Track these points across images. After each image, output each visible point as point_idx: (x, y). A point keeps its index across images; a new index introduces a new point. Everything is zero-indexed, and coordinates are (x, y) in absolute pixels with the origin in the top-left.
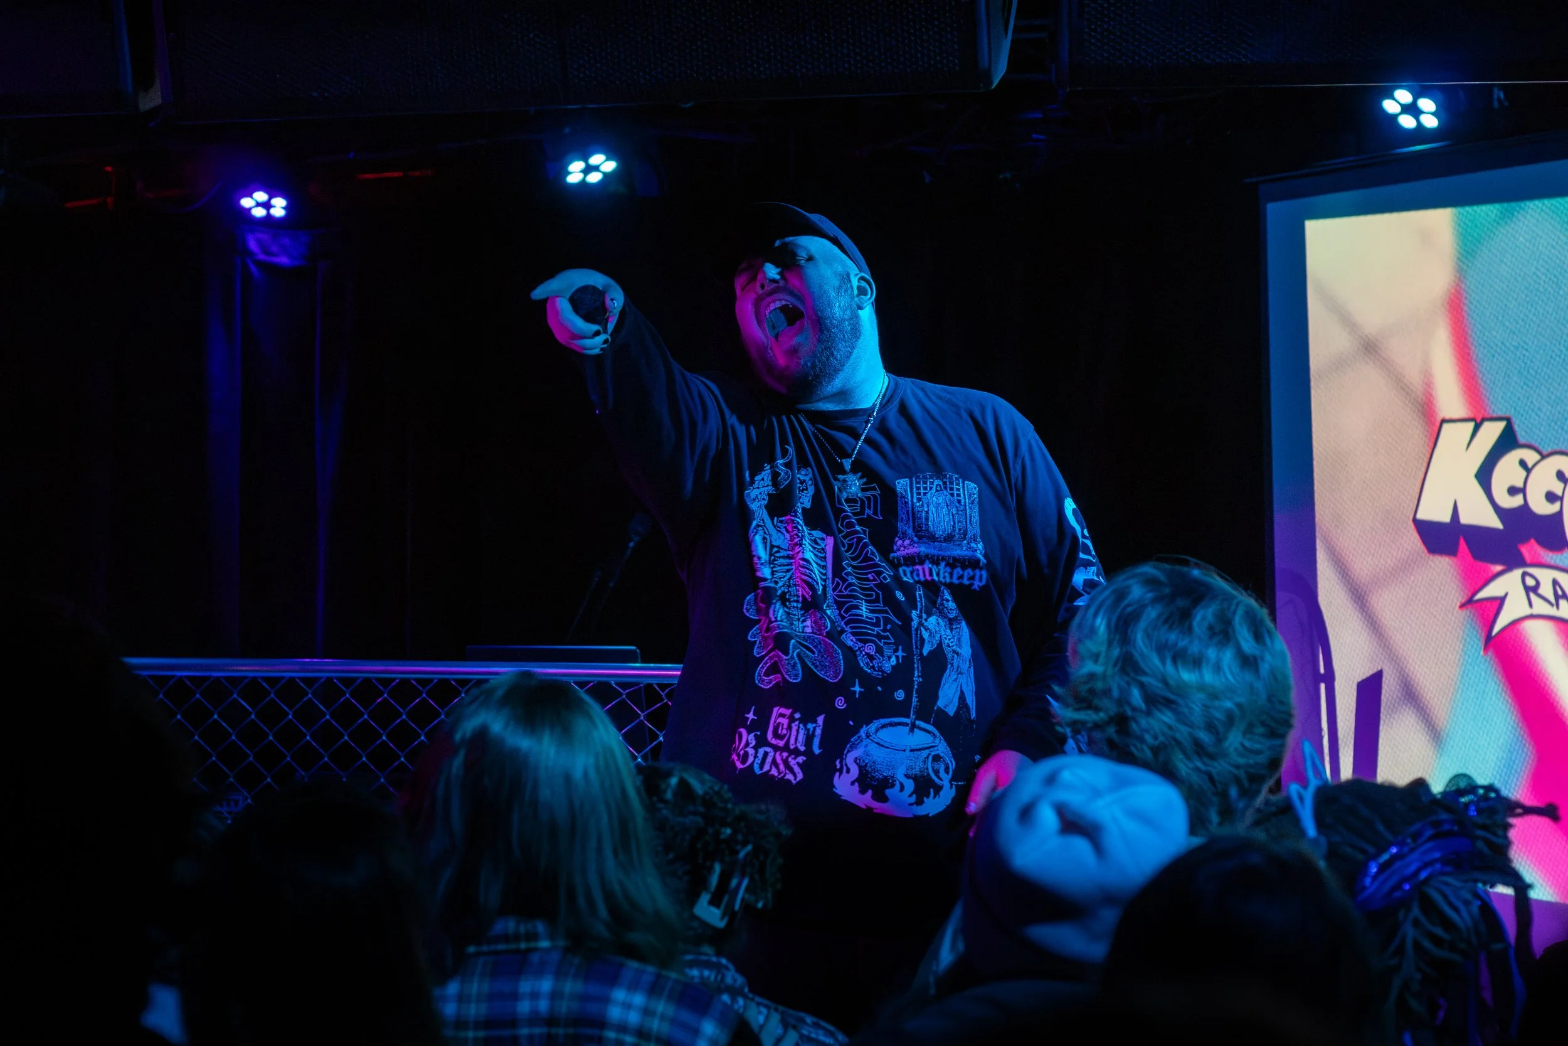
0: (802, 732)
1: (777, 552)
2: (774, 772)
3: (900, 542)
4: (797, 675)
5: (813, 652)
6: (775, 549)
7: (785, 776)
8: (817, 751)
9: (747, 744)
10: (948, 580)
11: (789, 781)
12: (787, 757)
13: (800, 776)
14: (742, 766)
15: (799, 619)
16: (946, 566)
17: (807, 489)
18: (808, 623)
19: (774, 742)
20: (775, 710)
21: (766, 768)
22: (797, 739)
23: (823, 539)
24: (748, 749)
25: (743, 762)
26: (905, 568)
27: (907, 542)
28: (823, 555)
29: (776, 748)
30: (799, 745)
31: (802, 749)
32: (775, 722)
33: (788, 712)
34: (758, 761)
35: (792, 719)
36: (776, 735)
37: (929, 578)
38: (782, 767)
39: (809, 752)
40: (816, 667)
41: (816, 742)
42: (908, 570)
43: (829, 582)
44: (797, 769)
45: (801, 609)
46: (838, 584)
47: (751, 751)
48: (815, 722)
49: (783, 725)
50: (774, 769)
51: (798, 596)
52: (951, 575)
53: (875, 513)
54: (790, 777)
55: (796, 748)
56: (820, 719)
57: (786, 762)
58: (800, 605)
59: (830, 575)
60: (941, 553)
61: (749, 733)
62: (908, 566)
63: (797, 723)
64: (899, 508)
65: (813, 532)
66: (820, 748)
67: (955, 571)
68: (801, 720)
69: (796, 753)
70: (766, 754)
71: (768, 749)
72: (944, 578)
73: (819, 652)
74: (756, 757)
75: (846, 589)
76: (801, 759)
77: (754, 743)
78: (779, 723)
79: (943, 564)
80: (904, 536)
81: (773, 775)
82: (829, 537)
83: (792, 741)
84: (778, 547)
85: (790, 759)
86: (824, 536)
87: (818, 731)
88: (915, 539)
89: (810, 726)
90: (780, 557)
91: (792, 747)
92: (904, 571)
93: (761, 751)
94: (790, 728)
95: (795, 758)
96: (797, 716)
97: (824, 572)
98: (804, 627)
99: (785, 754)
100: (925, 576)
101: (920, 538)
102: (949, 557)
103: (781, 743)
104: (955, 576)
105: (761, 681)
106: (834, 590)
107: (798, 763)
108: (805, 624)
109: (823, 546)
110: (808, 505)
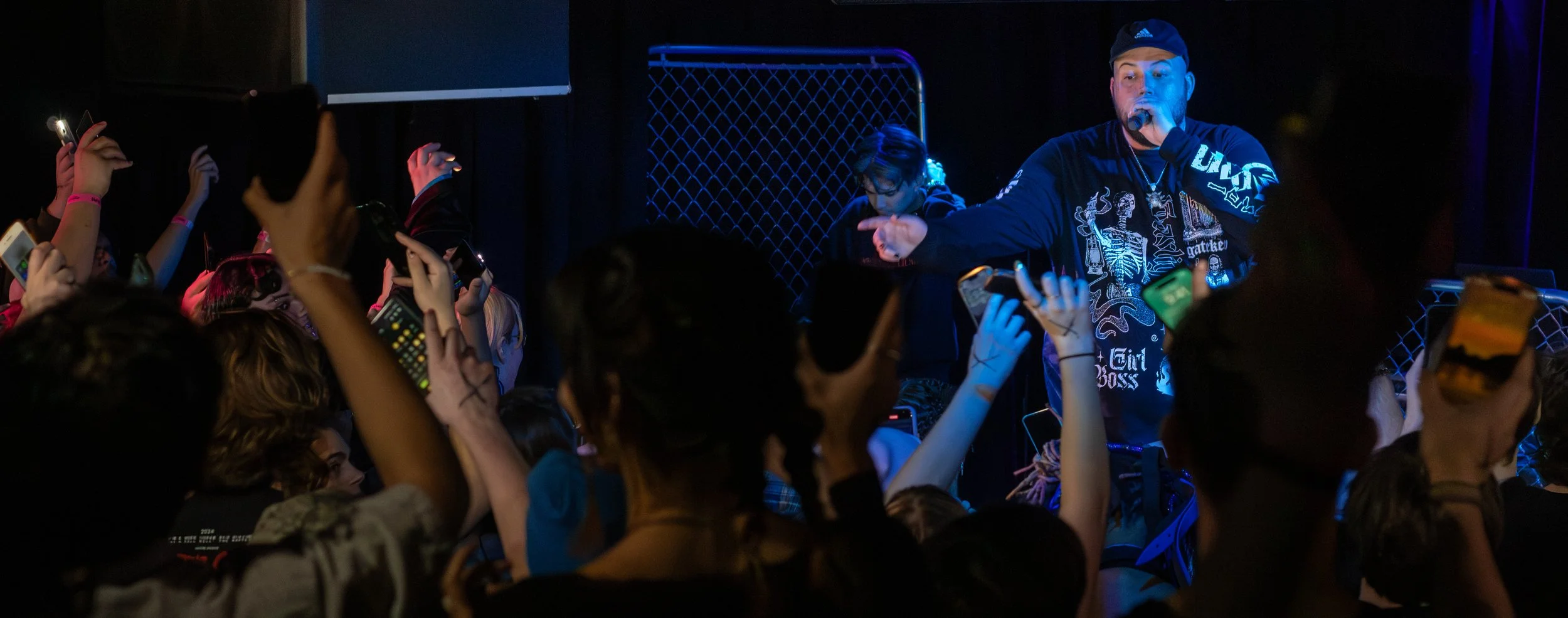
0: (1134, 360)
1: (1105, 249)
2: (1120, 385)
3: (1186, 233)
4: (1126, 328)
5: (1135, 309)
6: (1104, 248)
7: (1128, 386)
8: (1144, 369)
9: (1102, 373)
10: (1216, 250)
11: (1131, 389)
12: (1127, 376)
13: (1137, 385)
14: (1102, 386)
15: (1123, 289)
16: (1213, 241)
17: (1129, 206)
18: (1129, 290)
19: (1115, 368)
20: (1112, 350)
21: (1115, 384)
22: (1132, 364)
23: (1140, 238)
24: (1103, 376)
25: (1102, 383)
26: (1190, 248)
27: (1191, 232)
28: (1140, 248)
29: (1117, 372)
30: (1133, 367)
31: (1136, 369)
32: (1114, 357)
33: (1124, 350)
34: (1110, 381)
35: (1127, 354)
36: (1116, 363)
37: (1204, 251)
38: (1124, 382)
39: (1139, 370)
40: (1138, 318)
41: (1143, 364)
42: (1192, 249)
43: (1145, 264)
44: (1134, 382)
45: (1124, 282)
46: (1150, 265)
47: (1105, 377)
48: (1141, 353)
49: (1121, 358)
50: (1119, 384)
51: (1121, 274)
52: (1217, 246)
53: (1172, 214)
54: (1131, 386)
55: (1132, 370)
56: (1143, 351)
57: (1127, 379)
58: (1122, 280)
59: (1145, 260)
60: (1208, 235)
61: (1102, 367)
62: (1192, 246)
63: (1130, 355)
64: (1183, 211)
65: (1133, 234)
66: (1145, 367)
67: (1219, 243)
68: (1132, 353)
69: (1132, 372)
70: (1112, 376)
71: (1113, 373)
72: (1214, 249)
73: (1138, 308)
74: (1108, 379)
75: (1155, 269)
76: (1135, 376)
77: (1105, 372)
78: (1118, 358)
79: (1211, 241)
80: (1189, 229)
81: (1120, 387)
82: (1144, 238)
83: (1129, 366)
84: (1106, 246)
85: (1129, 376)
86: (1140, 236)
87: (1143, 358)
88: (1194, 229)
89: (1138, 356)
90: (1108, 252)
91: (1129, 370)
92: (1190, 250)
93: (1110, 375)
94: (1126, 359)
95: (1132, 375)
96: (1130, 351)
97: (1141, 258)
98: (1127, 293)
99: (1126, 374)
100: (1201, 250)
101: (1196, 228)
102: (1214, 236)
103: (1122, 369)
104: (1220, 246)
105: (1099, 336)
106: (1148, 269)
107: (1134, 378)
108: (1127, 291)
109: (1140, 242)
110: (1130, 216)
